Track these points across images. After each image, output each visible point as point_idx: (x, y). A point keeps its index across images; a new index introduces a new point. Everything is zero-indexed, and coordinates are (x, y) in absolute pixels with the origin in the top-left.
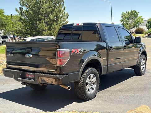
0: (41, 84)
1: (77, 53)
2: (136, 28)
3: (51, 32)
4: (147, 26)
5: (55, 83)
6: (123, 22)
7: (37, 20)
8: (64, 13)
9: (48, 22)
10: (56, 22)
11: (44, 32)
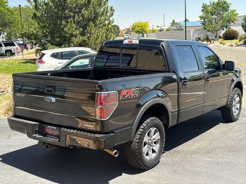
0: (70, 146)
1: (130, 96)
2: (225, 30)
3: (85, 38)
4: (243, 26)
5: (92, 146)
6: (204, 20)
7: (61, 19)
8: (106, 6)
9: (80, 21)
10: (94, 22)
11: (74, 38)
